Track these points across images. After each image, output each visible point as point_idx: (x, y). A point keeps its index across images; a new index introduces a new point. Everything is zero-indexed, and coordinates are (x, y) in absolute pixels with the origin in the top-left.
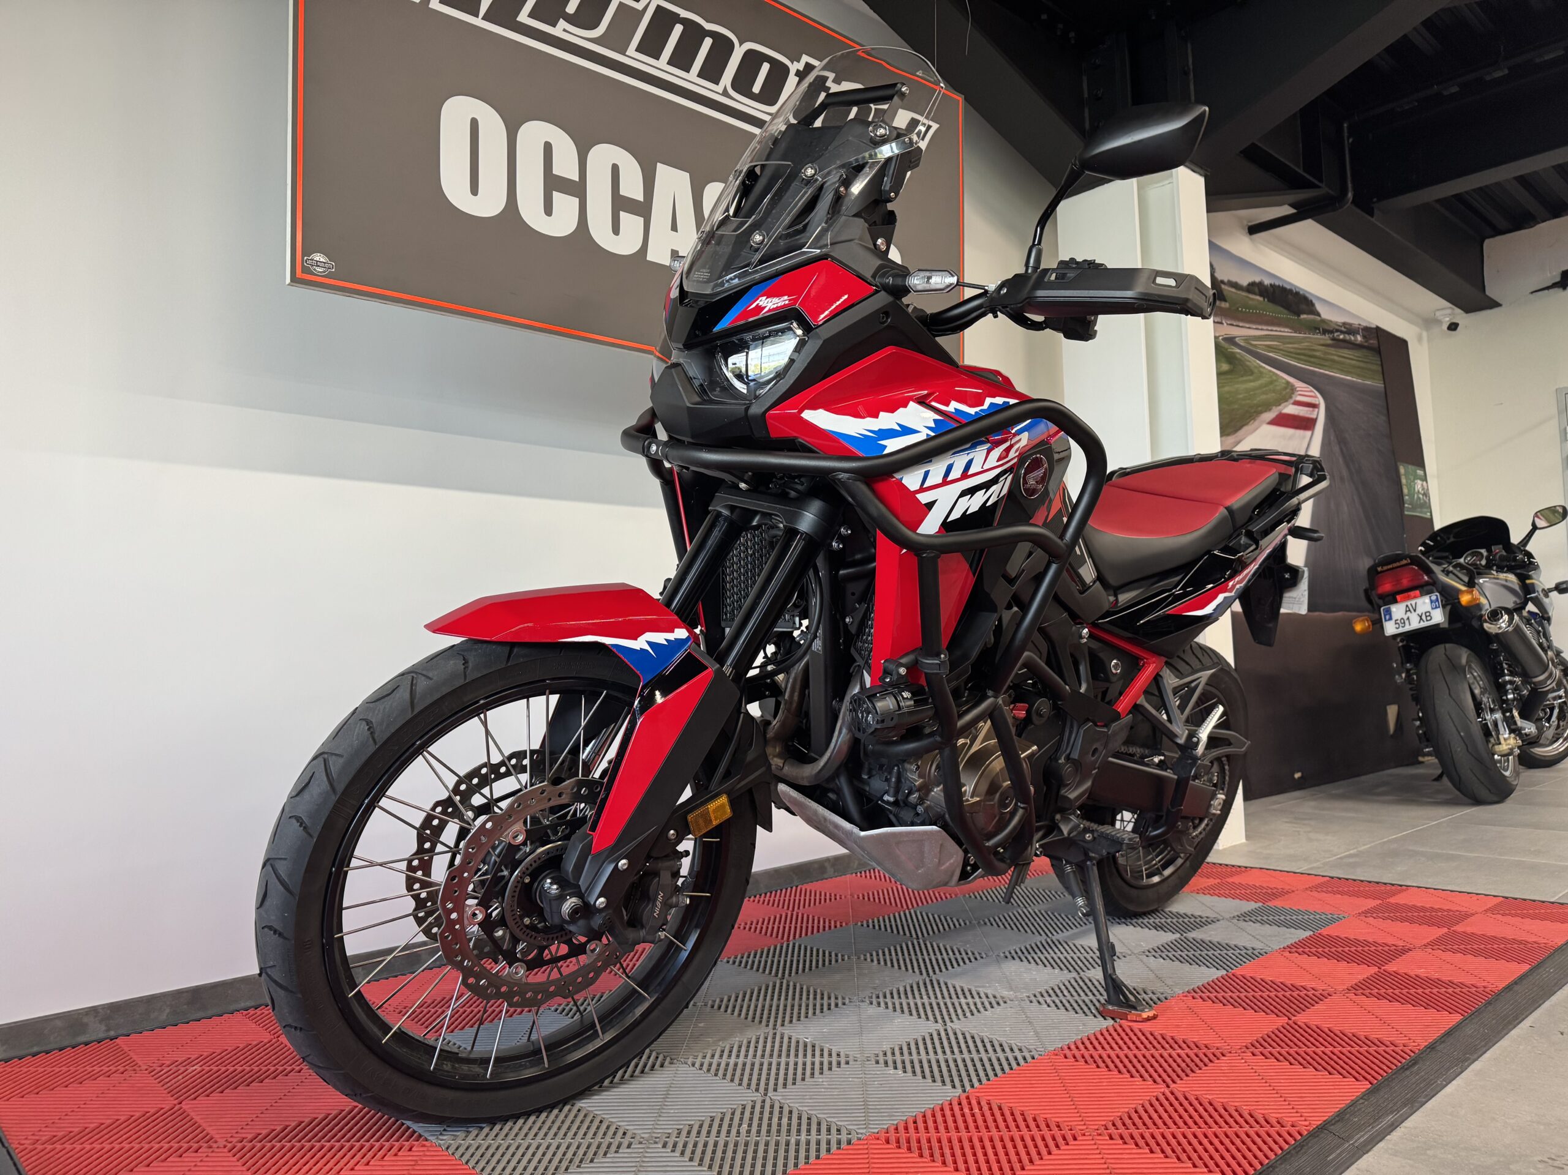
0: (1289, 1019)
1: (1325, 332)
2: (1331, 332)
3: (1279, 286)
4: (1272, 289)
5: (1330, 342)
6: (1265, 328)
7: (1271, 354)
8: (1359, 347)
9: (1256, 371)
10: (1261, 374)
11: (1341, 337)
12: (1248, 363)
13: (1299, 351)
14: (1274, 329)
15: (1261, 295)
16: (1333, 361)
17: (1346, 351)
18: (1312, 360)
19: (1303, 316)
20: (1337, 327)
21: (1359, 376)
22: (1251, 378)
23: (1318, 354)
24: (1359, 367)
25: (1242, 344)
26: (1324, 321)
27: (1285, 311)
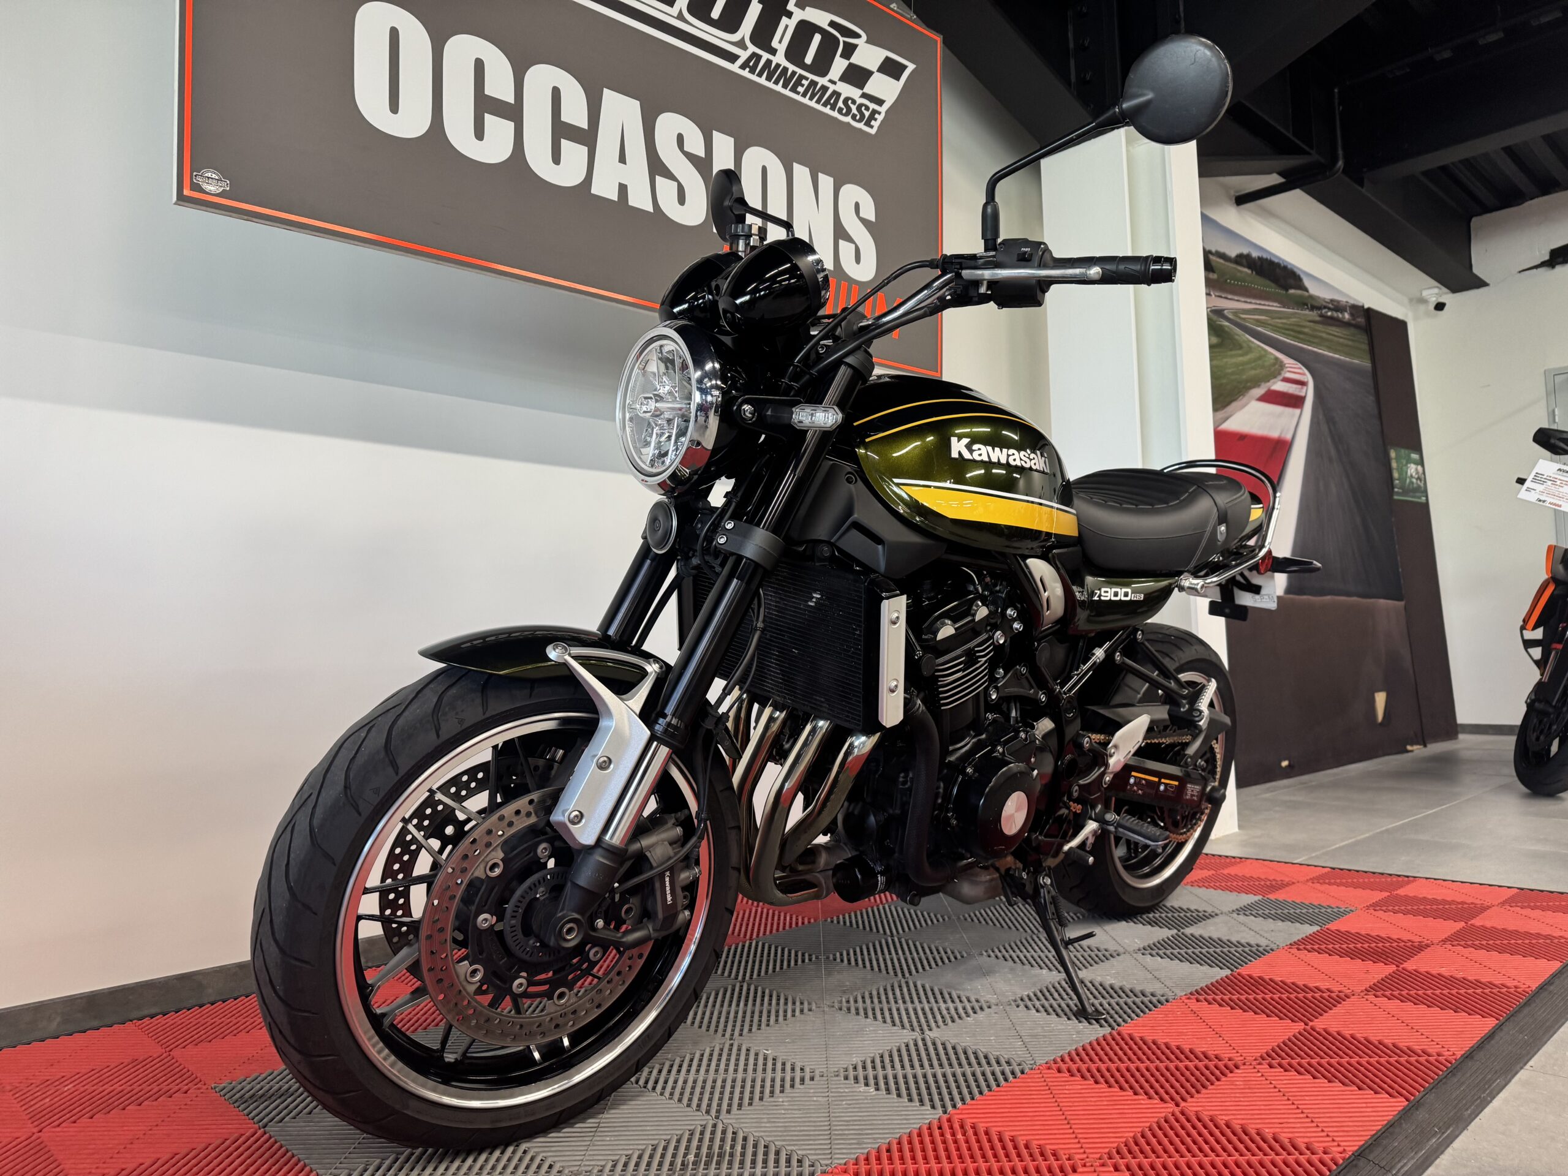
0: (1306, 1024)
1: (1313, 308)
2: (1319, 308)
3: (1267, 259)
4: (1259, 263)
5: (1318, 319)
6: (1253, 301)
7: (1259, 329)
8: (1346, 324)
9: (1244, 345)
10: (1250, 350)
11: (1329, 314)
12: (1237, 337)
13: (1287, 327)
14: (1263, 302)
15: (1249, 267)
16: (1321, 338)
17: (1334, 328)
18: (1301, 336)
19: (1292, 291)
20: (1324, 304)
21: (1347, 354)
22: (1240, 352)
23: (1306, 330)
24: (1347, 346)
25: (1231, 316)
26: (1311, 297)
27: (1273, 285)
